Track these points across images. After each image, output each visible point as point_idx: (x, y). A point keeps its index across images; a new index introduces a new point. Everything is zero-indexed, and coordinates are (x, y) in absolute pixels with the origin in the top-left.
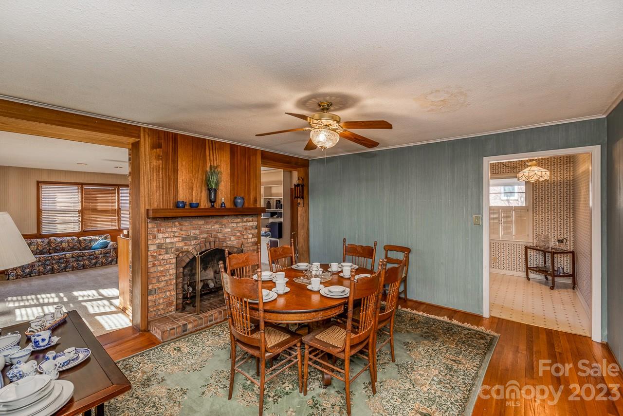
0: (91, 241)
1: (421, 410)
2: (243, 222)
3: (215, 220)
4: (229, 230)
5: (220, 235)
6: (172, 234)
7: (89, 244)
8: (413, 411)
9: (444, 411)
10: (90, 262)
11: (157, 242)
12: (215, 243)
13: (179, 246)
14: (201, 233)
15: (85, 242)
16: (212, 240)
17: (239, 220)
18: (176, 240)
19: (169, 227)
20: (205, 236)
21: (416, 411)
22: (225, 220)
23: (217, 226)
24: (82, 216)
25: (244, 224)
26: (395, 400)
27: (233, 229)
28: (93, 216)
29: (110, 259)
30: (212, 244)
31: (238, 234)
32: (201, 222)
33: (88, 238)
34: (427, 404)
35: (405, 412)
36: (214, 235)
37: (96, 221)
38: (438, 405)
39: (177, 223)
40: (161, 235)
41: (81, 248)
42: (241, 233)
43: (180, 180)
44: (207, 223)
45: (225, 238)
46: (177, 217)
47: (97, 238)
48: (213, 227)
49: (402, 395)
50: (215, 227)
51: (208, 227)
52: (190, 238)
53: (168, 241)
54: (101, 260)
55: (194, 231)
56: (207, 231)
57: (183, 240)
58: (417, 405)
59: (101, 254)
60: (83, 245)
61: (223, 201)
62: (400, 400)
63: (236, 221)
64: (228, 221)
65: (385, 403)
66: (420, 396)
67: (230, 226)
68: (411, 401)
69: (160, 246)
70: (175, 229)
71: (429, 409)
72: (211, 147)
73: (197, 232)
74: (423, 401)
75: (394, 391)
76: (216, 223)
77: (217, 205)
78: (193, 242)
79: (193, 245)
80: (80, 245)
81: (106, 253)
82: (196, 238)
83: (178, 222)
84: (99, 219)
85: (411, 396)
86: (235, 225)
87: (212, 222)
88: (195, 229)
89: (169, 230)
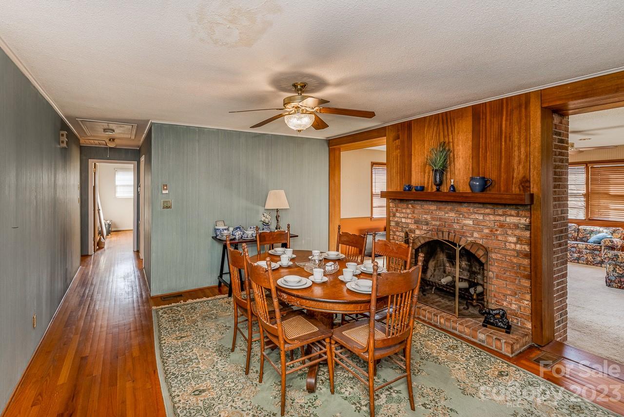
0: (592, 232)
1: (207, 392)
2: (494, 214)
3: (449, 207)
4: (471, 222)
5: (456, 226)
6: (406, 215)
7: (589, 235)
8: (211, 386)
9: (191, 408)
10: (571, 255)
11: (396, 220)
12: (449, 234)
13: (412, 227)
14: (433, 219)
15: (583, 232)
16: (445, 229)
17: (488, 211)
18: (409, 221)
19: (404, 208)
20: (438, 223)
21: (209, 389)
22: (464, 209)
23: (452, 215)
24: (587, 202)
25: (498, 218)
26: (230, 383)
27: (477, 223)
28: (603, 202)
29: (599, 259)
30: (446, 235)
31: (486, 231)
32: (433, 207)
33: (589, 228)
34: (208, 402)
35: (214, 382)
36: (449, 225)
37: (607, 208)
38: (199, 408)
39: (410, 206)
40: (398, 214)
41: (578, 238)
42: (491, 231)
43: (413, 164)
44: (440, 209)
45: (464, 232)
46: (411, 200)
47: (601, 229)
48: (446, 215)
49: (232, 391)
50: (450, 215)
51: (441, 214)
52: (422, 222)
53: (403, 220)
54: (586, 257)
55: (425, 216)
56: (440, 218)
57: (415, 223)
58: (213, 394)
59: (586, 248)
60: (581, 235)
61: (452, 184)
62: (228, 386)
63: (483, 212)
64: (469, 210)
65: (232, 375)
66: (219, 402)
67: (473, 216)
68: (220, 392)
69: (397, 223)
70: (408, 211)
71: (202, 399)
72: (445, 121)
73: (428, 217)
74: (213, 401)
75: (240, 388)
76: (451, 210)
77: (445, 189)
78: (425, 227)
79: (425, 230)
80: (578, 235)
81: (593, 250)
82: (427, 224)
83: (411, 204)
84: (612, 206)
85: (224, 396)
86: (481, 218)
87: (446, 208)
88: (426, 213)
89: (404, 211)
